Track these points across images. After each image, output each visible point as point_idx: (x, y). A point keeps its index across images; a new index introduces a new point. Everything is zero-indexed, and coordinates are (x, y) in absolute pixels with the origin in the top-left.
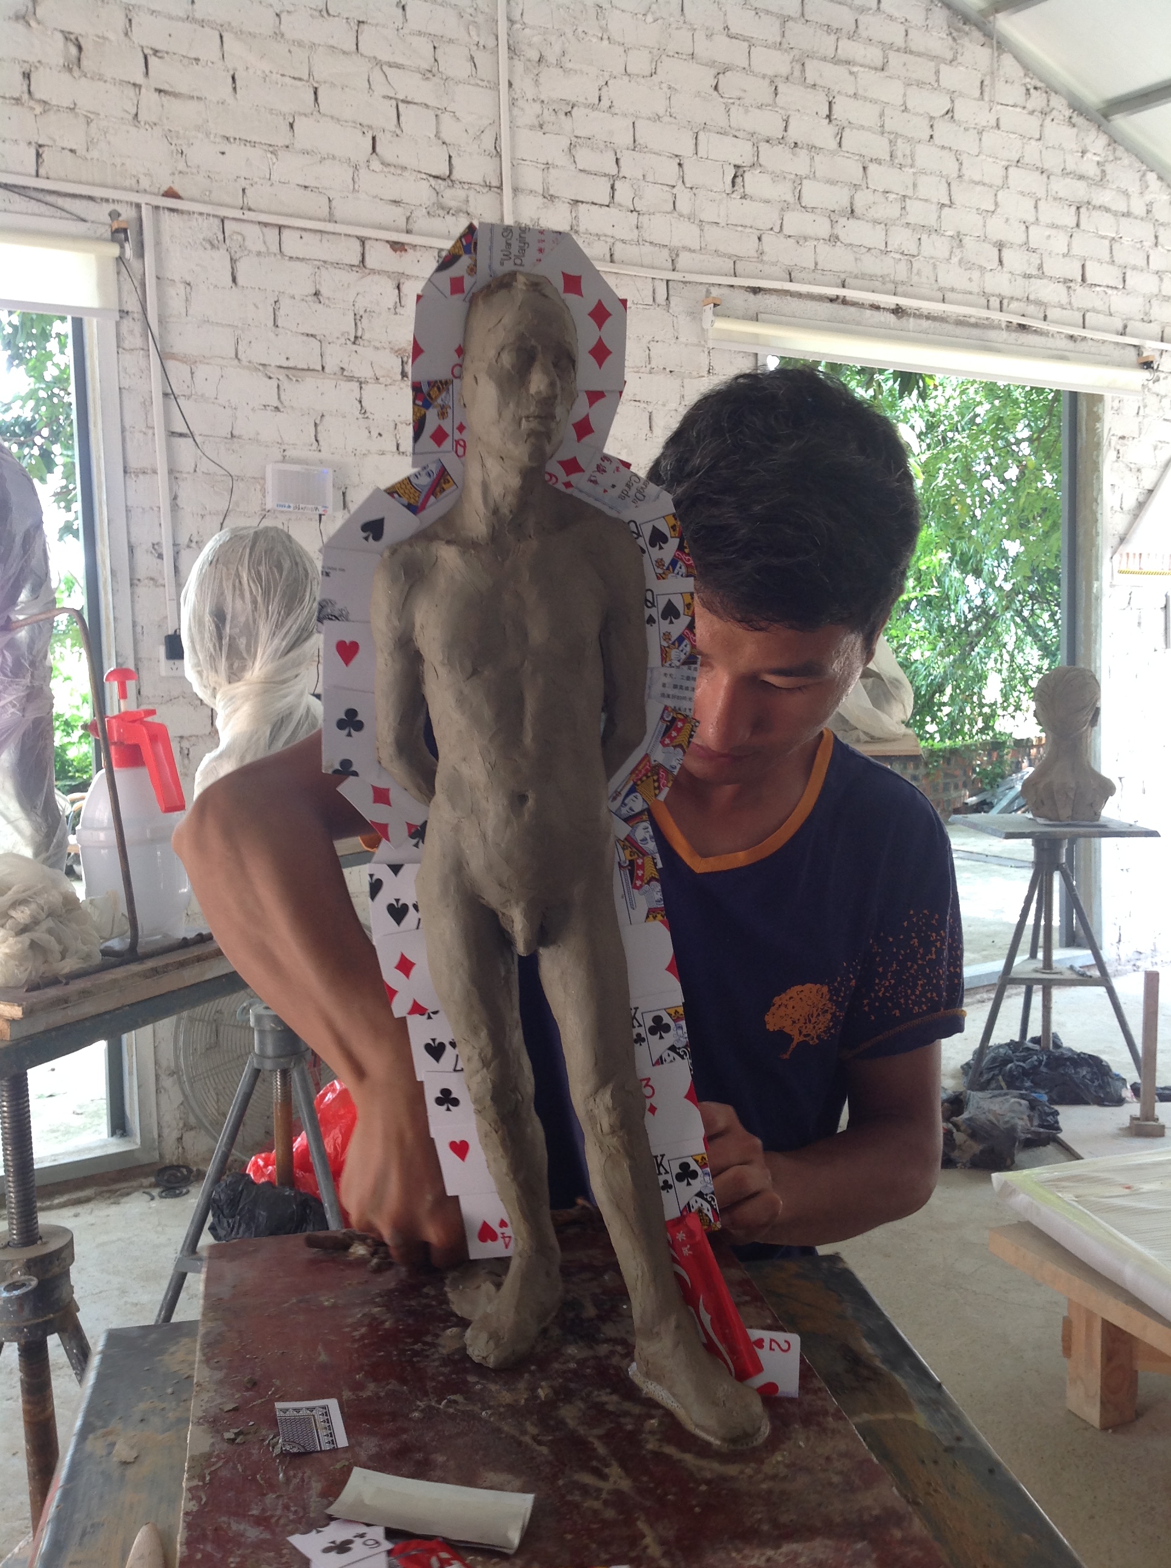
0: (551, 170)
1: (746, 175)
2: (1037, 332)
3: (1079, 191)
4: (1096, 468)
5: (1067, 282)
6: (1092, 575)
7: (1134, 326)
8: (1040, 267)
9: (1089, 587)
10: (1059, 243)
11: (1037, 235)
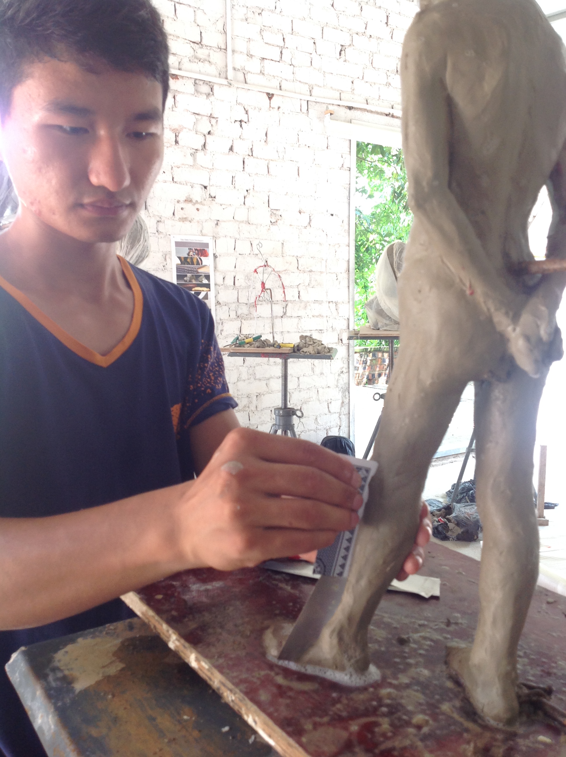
0: (251, 42)
1: (346, 50)
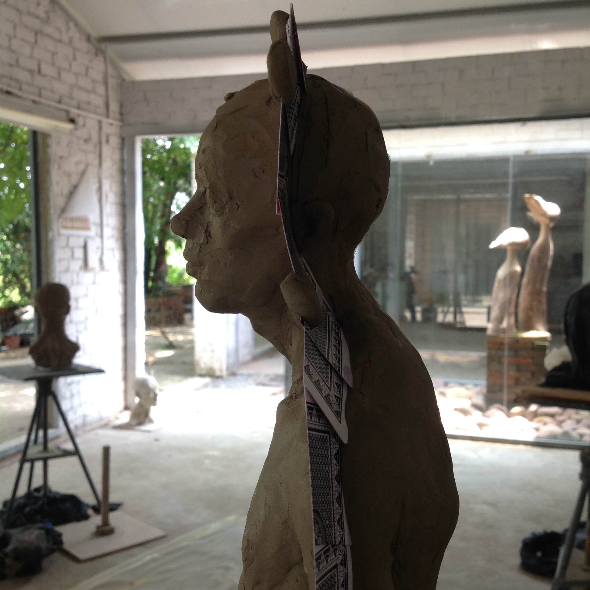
2: (17, 96)
3: (36, 24)
4: (48, 172)
5: (31, 72)
6: (48, 229)
7: (65, 99)
8: (17, 61)
9: (47, 234)
10: (27, 50)
11: (15, 44)
